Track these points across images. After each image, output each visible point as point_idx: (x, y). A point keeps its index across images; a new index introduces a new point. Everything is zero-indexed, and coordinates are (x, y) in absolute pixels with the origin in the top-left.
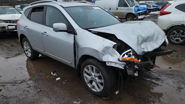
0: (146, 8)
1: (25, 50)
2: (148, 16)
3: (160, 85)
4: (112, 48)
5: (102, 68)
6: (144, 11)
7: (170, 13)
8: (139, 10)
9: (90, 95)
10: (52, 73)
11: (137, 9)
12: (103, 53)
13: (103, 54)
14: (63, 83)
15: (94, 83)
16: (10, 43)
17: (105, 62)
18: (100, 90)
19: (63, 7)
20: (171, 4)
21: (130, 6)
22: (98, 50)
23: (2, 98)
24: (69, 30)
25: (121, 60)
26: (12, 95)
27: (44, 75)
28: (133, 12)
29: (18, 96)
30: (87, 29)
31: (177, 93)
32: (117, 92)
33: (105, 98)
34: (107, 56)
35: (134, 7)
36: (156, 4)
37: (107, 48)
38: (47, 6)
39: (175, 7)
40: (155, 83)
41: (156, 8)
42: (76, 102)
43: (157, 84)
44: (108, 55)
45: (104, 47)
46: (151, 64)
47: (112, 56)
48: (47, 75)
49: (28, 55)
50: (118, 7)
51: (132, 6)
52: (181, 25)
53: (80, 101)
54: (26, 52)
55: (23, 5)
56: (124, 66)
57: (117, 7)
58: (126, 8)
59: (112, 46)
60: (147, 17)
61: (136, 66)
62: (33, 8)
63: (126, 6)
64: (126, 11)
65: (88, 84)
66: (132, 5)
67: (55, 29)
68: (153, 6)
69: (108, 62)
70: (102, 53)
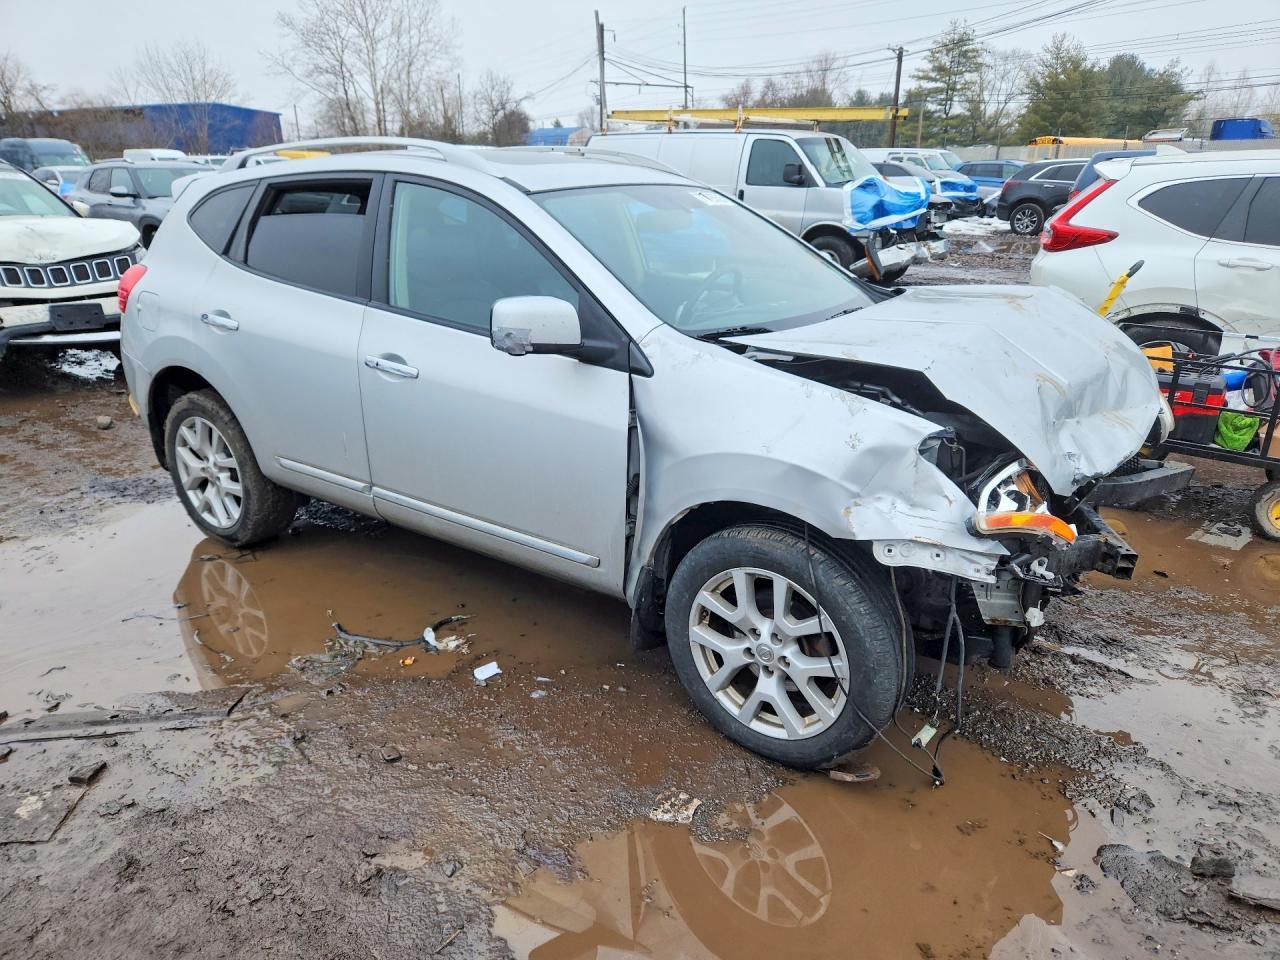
0: (923, 197)
1: (185, 479)
2: (938, 247)
3: (1142, 681)
4: (913, 454)
5: (838, 584)
6: (913, 219)
7: (1109, 237)
8: (880, 210)
9: (739, 765)
10: (429, 635)
11: (870, 200)
12: (854, 488)
13: (857, 495)
14: (534, 695)
15: (768, 687)
16: (14, 430)
17: (869, 544)
18: (817, 728)
19: (528, 193)
20: (1111, 183)
21: (828, 185)
22: (820, 471)
23: (137, 824)
24: (590, 343)
25: (983, 526)
26: (195, 794)
27: (372, 649)
28: (848, 223)
29: (247, 797)
30: (713, 338)
31: (1247, 720)
32: (926, 735)
33: (849, 778)
34: (884, 506)
35: (848, 187)
36: (962, 170)
37: (882, 456)
38: (399, 178)
39: (1143, 203)
40: (1104, 671)
41: (965, 200)
42: (666, 812)
43: (1123, 673)
44: (888, 498)
45: (861, 447)
46: (1123, 552)
47: (913, 505)
48: (398, 648)
49: (206, 516)
50: (749, 190)
51: (840, 185)
52: (1176, 310)
53: (688, 802)
54: (191, 494)
55: (24, 146)
56: (993, 564)
57: (743, 186)
58: (800, 193)
59: (917, 442)
60: (933, 256)
61: (1040, 564)
62: (269, 185)
63: (801, 183)
64: (799, 215)
65: (720, 696)
66: (841, 179)
67: (508, 335)
68: (947, 185)
69: (890, 545)
70: (847, 490)
